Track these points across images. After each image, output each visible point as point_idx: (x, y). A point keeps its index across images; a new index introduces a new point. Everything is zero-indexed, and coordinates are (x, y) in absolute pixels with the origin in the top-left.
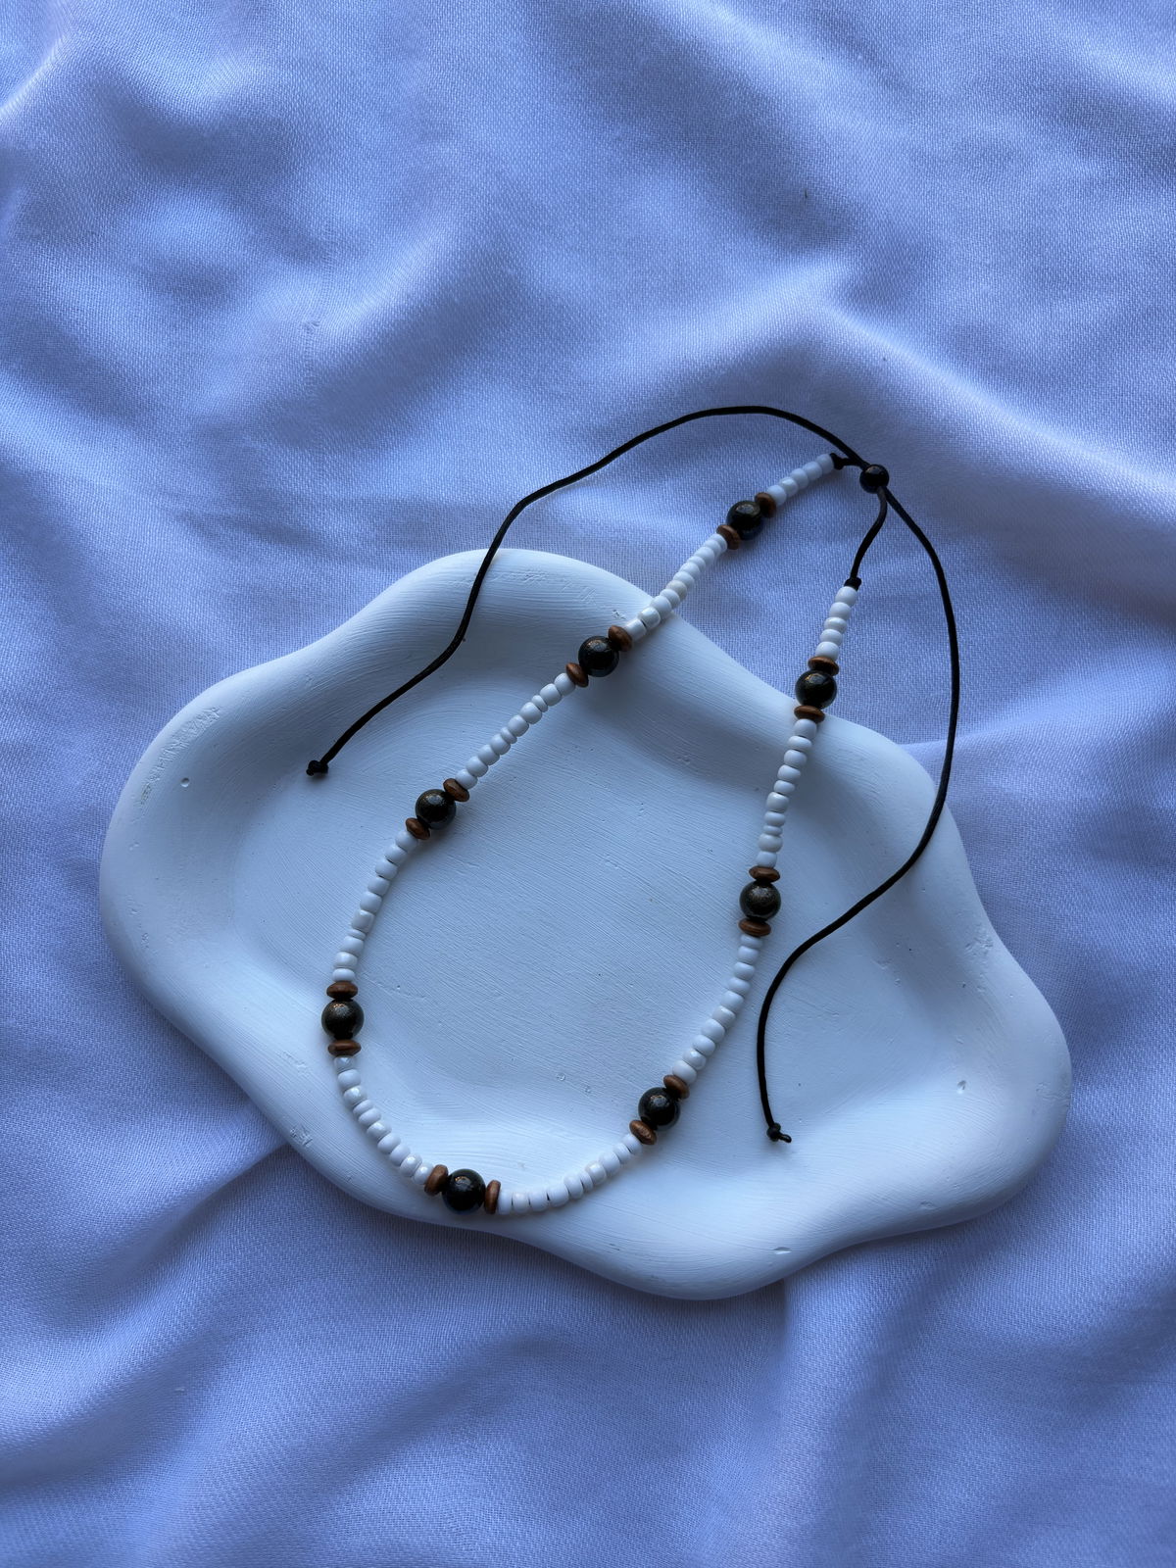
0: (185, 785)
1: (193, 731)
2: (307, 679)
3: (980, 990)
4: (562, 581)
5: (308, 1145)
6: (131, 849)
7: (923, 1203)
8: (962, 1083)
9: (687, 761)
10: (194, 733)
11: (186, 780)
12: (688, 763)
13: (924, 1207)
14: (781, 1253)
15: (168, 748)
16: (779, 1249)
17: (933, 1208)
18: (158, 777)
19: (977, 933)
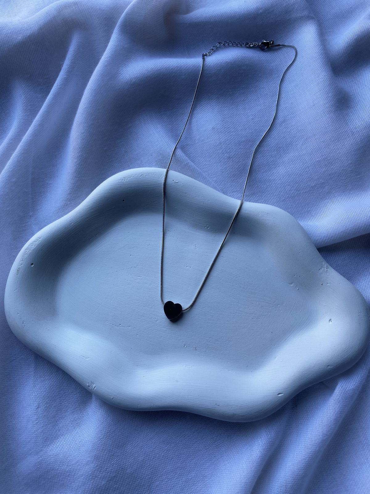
0: (32, 266)
2: (71, 222)
3: (328, 284)
4: (154, 174)
5: (95, 389)
6: (15, 292)
7: (328, 366)
8: (330, 320)
9: (208, 227)
10: (33, 247)
11: (32, 264)
13: (329, 367)
14: (280, 395)
15: (24, 254)
16: (279, 394)
17: (332, 367)
18: (22, 264)
19: (322, 265)
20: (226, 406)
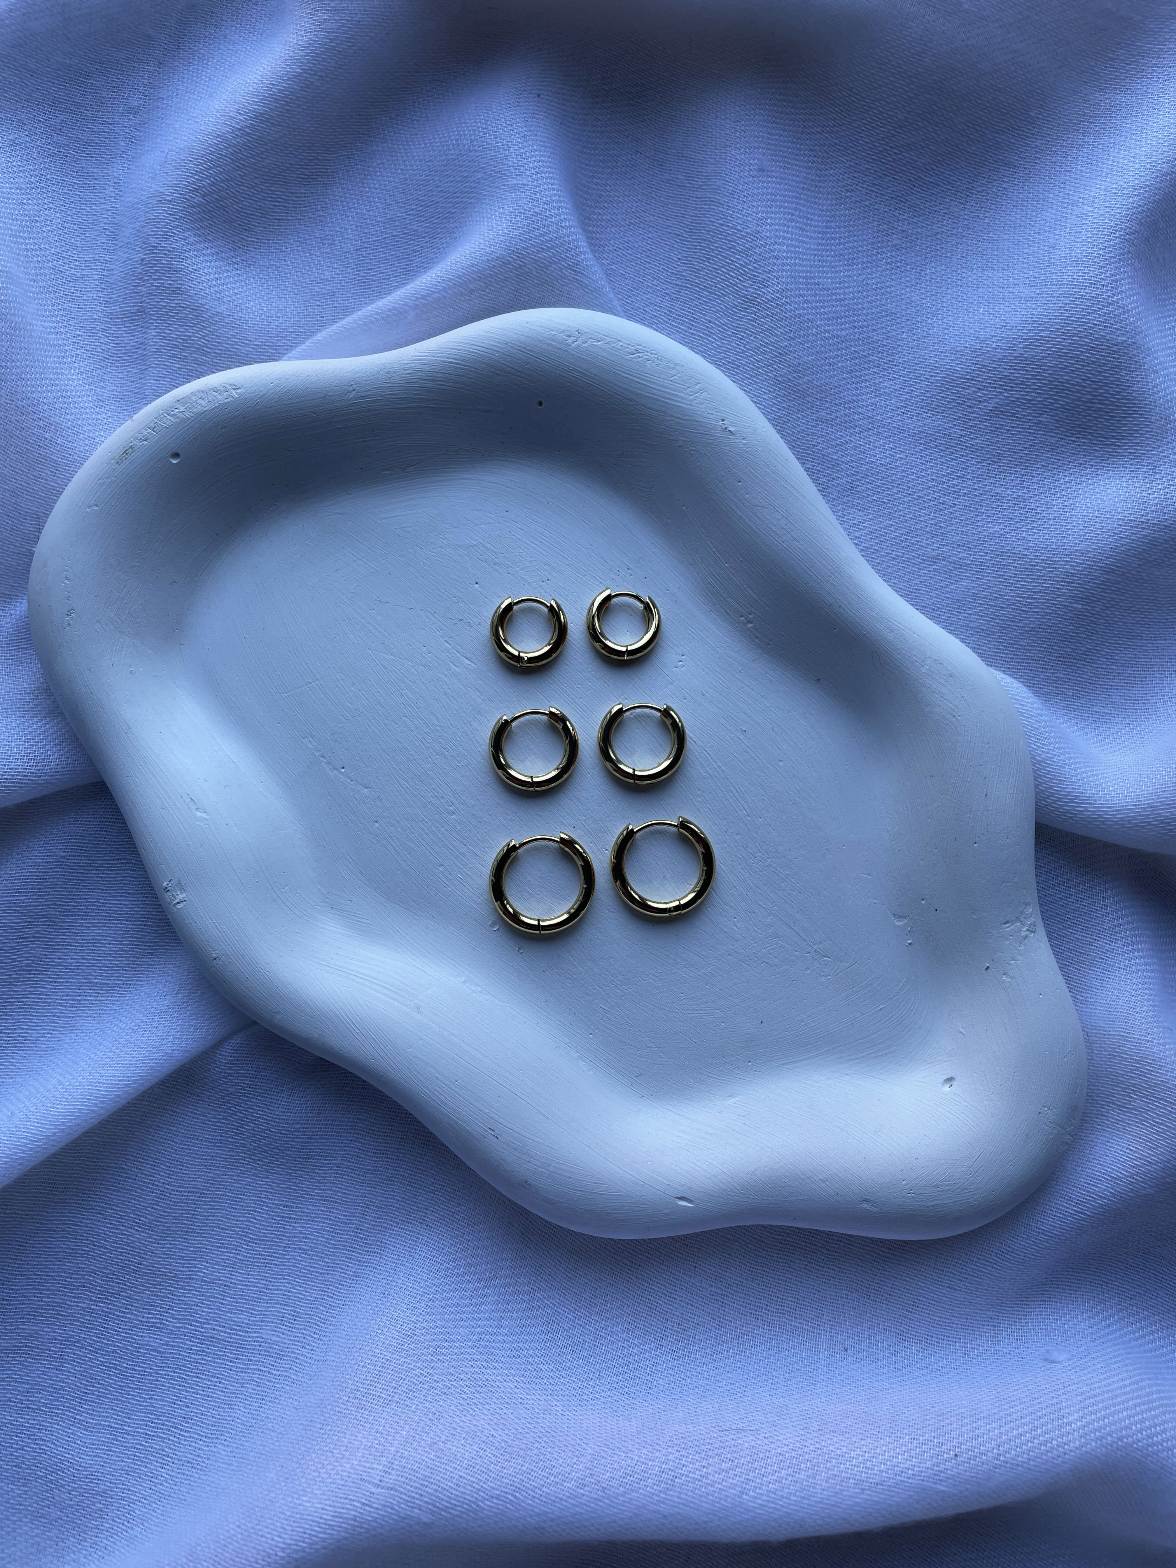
0: (174, 462)
1: (202, 402)
2: (351, 389)
3: (1004, 978)
4: (674, 368)
5: (179, 906)
6: (88, 510)
8: (950, 1080)
9: (749, 622)
10: (204, 405)
11: (176, 455)
12: (750, 625)
13: (865, 1205)
14: (682, 1203)
15: (168, 411)
16: (681, 1198)
17: (873, 1209)
18: (146, 440)
19: (1022, 912)
20: (514, 1148)
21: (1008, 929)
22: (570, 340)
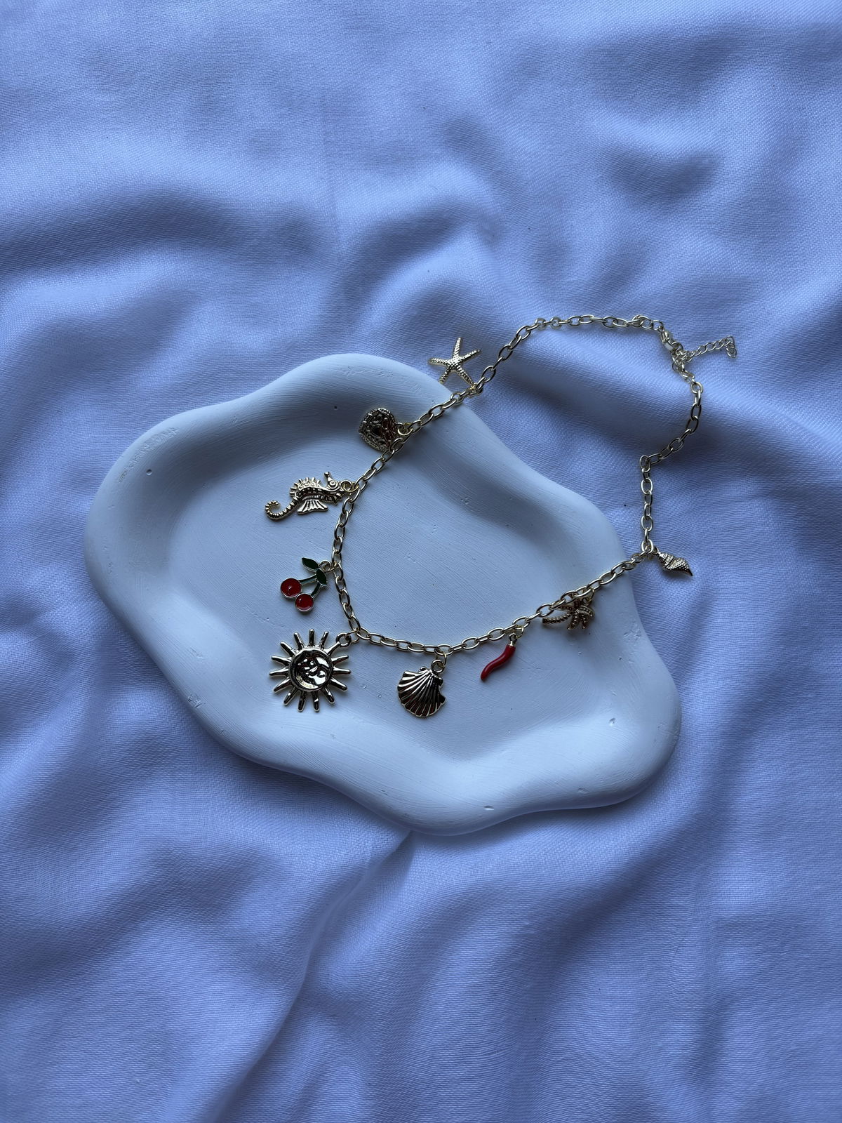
0: (149, 474)
1: (159, 440)
3: (629, 662)
4: (403, 378)
5: (199, 707)
6: (110, 509)
7: (580, 789)
8: (613, 720)
11: (149, 471)
12: (467, 503)
14: (488, 809)
15: (140, 448)
16: (487, 807)
17: (586, 793)
18: (132, 466)
19: (632, 627)
20: (397, 799)
21: (626, 637)
22: (345, 373)
